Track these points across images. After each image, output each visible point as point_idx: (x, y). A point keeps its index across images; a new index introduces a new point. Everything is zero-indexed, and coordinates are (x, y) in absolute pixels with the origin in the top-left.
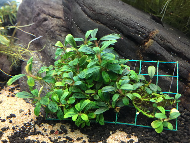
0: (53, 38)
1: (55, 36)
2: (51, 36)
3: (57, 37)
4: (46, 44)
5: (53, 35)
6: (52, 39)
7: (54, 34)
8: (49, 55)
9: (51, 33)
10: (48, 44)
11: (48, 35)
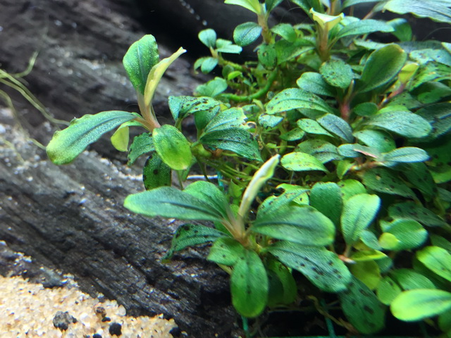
0: (66, 29)
1: (82, 19)
2: (58, 23)
3: (93, 23)
4: (36, 54)
5: (67, 18)
6: (64, 36)
7: (75, 14)
8: (81, 89)
9: (52, 12)
10: (51, 51)
11: (35, 18)
